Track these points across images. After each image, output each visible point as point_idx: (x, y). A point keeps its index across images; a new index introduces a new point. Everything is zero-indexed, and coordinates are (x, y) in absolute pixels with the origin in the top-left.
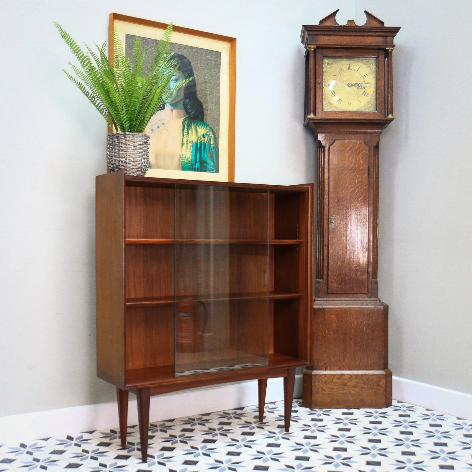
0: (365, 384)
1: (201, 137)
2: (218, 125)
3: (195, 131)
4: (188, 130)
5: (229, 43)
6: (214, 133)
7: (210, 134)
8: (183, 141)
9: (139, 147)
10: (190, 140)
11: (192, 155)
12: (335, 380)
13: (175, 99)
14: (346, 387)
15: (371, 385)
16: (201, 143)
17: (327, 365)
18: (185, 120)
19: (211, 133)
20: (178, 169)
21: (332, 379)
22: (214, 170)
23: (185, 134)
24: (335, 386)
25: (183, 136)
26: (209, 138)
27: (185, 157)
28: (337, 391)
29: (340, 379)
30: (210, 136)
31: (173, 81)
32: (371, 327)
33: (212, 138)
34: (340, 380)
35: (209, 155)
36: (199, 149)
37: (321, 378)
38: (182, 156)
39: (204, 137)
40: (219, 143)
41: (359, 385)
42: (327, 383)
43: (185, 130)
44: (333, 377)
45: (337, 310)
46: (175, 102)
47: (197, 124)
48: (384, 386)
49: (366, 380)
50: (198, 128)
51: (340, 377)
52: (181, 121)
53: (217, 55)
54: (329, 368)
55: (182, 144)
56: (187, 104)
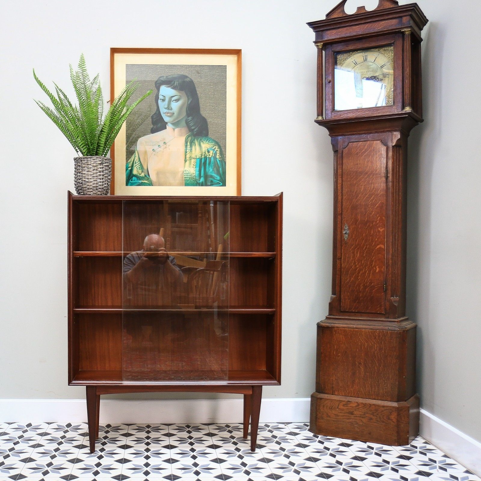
0: (374, 416)
1: (205, 152)
2: (225, 139)
3: (199, 146)
4: (191, 146)
5: (236, 56)
6: (220, 147)
7: (215, 148)
8: (186, 158)
9: (93, 168)
10: (193, 156)
11: (195, 170)
12: (341, 407)
13: (177, 118)
14: (352, 416)
15: (380, 418)
16: (206, 158)
17: (334, 390)
18: (188, 136)
19: (217, 147)
20: (181, 185)
21: (337, 405)
22: (220, 184)
23: (188, 151)
24: (341, 413)
25: (186, 152)
26: (214, 152)
27: (188, 173)
28: (343, 419)
29: (347, 406)
30: (216, 150)
31: (174, 101)
32: (383, 351)
33: (218, 152)
34: (347, 408)
35: (215, 169)
36: (204, 163)
37: (327, 402)
38: (185, 172)
39: (209, 152)
40: (226, 157)
41: (367, 415)
42: (332, 408)
43: (188, 147)
44: (339, 403)
45: (345, 330)
46: (176, 121)
47: (201, 140)
48: (395, 420)
49: (375, 411)
50: (202, 143)
51: (346, 404)
52: (183, 139)
53: (223, 69)
54: (336, 393)
55: (185, 161)
56: (189, 121)
